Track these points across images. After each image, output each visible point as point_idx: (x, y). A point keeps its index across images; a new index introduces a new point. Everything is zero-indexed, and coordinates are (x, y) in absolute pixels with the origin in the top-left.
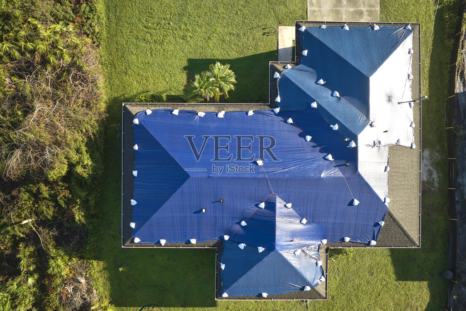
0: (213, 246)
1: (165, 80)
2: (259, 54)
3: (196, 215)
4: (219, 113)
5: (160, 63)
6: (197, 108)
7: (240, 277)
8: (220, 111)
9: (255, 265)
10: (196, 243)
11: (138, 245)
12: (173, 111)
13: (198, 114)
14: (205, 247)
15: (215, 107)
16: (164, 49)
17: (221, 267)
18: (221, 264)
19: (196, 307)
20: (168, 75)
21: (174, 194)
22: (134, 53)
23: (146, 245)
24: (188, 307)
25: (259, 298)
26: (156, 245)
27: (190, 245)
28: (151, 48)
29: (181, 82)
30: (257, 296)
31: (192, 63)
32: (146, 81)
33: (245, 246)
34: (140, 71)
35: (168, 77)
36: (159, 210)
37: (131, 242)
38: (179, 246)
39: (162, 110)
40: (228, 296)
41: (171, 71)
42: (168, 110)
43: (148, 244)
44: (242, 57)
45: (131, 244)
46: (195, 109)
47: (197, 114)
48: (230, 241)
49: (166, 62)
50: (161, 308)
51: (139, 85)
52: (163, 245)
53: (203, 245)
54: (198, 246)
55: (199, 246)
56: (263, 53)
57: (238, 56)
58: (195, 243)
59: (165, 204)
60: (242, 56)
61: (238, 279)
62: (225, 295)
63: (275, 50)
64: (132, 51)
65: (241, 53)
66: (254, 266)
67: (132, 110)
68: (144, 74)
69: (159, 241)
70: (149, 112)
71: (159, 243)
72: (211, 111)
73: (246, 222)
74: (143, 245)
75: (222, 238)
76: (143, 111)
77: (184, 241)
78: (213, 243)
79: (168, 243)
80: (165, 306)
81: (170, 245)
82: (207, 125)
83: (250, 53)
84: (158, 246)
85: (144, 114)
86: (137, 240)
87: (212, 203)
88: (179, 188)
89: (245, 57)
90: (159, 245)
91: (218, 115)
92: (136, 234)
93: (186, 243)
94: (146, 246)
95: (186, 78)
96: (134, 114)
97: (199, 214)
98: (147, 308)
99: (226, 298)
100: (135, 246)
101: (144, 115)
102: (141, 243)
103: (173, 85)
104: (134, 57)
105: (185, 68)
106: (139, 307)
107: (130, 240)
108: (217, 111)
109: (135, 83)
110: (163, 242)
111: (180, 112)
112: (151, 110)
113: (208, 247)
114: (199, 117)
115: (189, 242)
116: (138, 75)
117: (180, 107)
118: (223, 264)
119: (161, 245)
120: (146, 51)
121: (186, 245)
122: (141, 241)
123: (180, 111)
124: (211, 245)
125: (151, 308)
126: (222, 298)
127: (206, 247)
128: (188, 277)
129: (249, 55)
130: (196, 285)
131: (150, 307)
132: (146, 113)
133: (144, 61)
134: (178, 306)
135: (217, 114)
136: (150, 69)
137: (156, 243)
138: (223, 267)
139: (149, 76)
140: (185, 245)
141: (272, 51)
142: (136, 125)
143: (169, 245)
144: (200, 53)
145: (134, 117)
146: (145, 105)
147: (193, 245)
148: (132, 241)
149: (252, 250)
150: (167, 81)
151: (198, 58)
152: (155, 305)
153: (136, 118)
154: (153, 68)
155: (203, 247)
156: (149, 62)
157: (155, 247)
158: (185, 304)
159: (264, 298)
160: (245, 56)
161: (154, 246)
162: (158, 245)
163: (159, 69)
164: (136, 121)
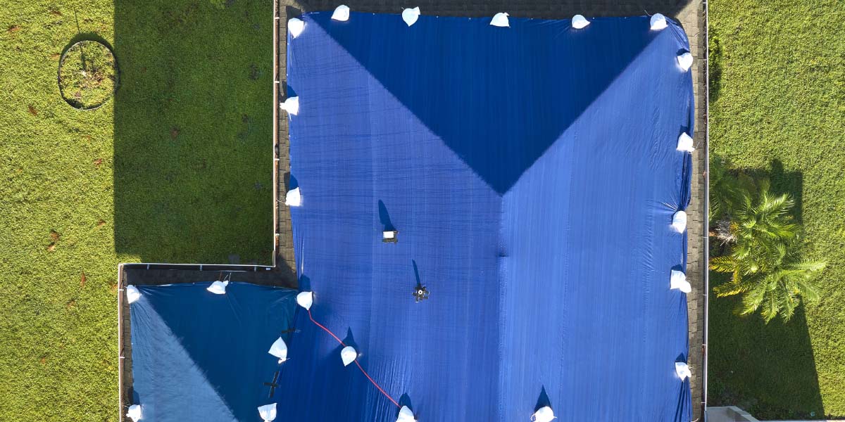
0: (279, 258)
1: (745, 107)
2: (815, 366)
3: (375, 209)
4: (683, 274)
5: (789, 95)
6: (697, 208)
7: (183, 343)
8: (689, 276)
9: (221, 392)
10: (289, 206)
11: (283, 30)
12: (689, 134)
13: (681, 212)
14: (278, 231)
15: (699, 261)
16: (828, 103)
17: (217, 282)
18: (226, 283)
19: (116, 195)
20: (759, 114)
21: (441, 142)
22: (818, 21)
23: (283, 56)
24: (115, 174)
25: (126, 395)
26: (281, 85)
27: (283, 188)
28: (831, 67)
29: (738, 151)
30: (132, 387)
31: (790, 182)
32: (740, 55)
33: (280, 362)
34: (767, 37)
35: (754, 114)
36: (391, 95)
37: (289, 8)
38: (278, 155)
39: (690, 102)
40: (130, 302)
41: (769, 123)
42: (692, 119)
43: (284, 61)
44: (805, 321)
45: (283, 10)
46: (695, 201)
47: (681, 208)
48: (295, 308)
49: (793, 111)
50: (111, 101)
51: (729, 36)
52: (283, 106)
53: (282, 225)
54: (278, 211)
55: (278, 215)
56: (817, 378)
57: (809, 308)
58: (287, 203)
59: (410, 112)
60: (809, 319)
61: (178, 337)
62: (133, 295)
63: (824, 412)
64: (820, 15)
65: (818, 317)
66: (216, 390)
67: (691, 12)
68: (760, 49)
69: (294, 95)
70: (685, 63)
71: (288, 93)
72: (690, 249)
73: (352, 364)
74: (282, 44)
75: (303, 286)
76: (687, 44)
77: (292, 169)
78: (287, 257)
79: (289, 119)
80: (116, 111)
81: (283, 129)
82: (650, 241)
83: (816, 342)
84: (279, 93)
85: (681, 47)
86: (296, 27)
87: (414, 262)
88: (460, 157)
89: (807, 328)
90: (283, 94)
91: (680, 273)
92: (316, 25)
93: (287, 175)
94: (278, 54)
95: (750, 165)
96: (680, 17)
97: (376, 218)
98: (112, 59)
99: (124, 295)
100: (278, 21)
101: (676, 46)
102: (289, 40)
103: (731, 128)
104: (807, 21)
105: (777, 164)
106: (116, 37)
107: (296, 6)
108: (688, 267)
109: (736, 25)
110: (292, 106)
111: (687, 157)
112: (690, 69)
113: (278, 241)
114: (672, 216)
115: (291, 184)
116: (758, 33)
117: (699, 155)
118: (227, 288)
119: (281, 99)
120: (824, 53)
121: (282, 177)
122: (294, 41)
123: (690, 156)
124: (283, 250)
125: (110, 71)
126: (125, 283)
127: (275, 235)
128: (195, 173)
129: (812, 340)
130: (174, 195)
131: (114, 68)
132: (682, 52)
133: (796, 50)
134: (116, 146)
135: (679, 268)
136: (775, 66)
137: (288, 84)
138: (218, 288)
139: (756, 64)
140: (282, 173)
141: (822, 404)
142: (647, 22)
143: (282, 123)
144: (817, 204)
145: (671, 15)
146: (701, 50)
147: (282, 194)
148: (292, 13)
149: (267, 384)
150: (743, 114)
151: (804, 199)
152: (119, 82)
153: (667, 23)
154: (776, 74)
155: (278, 225)
156: (792, 62)
157: (275, 82)
158: (123, 164)
159: (125, 411)
160: (809, 329)
161: (278, 79)
162: (282, 90)
163: (774, 90)
164: (659, 23)
